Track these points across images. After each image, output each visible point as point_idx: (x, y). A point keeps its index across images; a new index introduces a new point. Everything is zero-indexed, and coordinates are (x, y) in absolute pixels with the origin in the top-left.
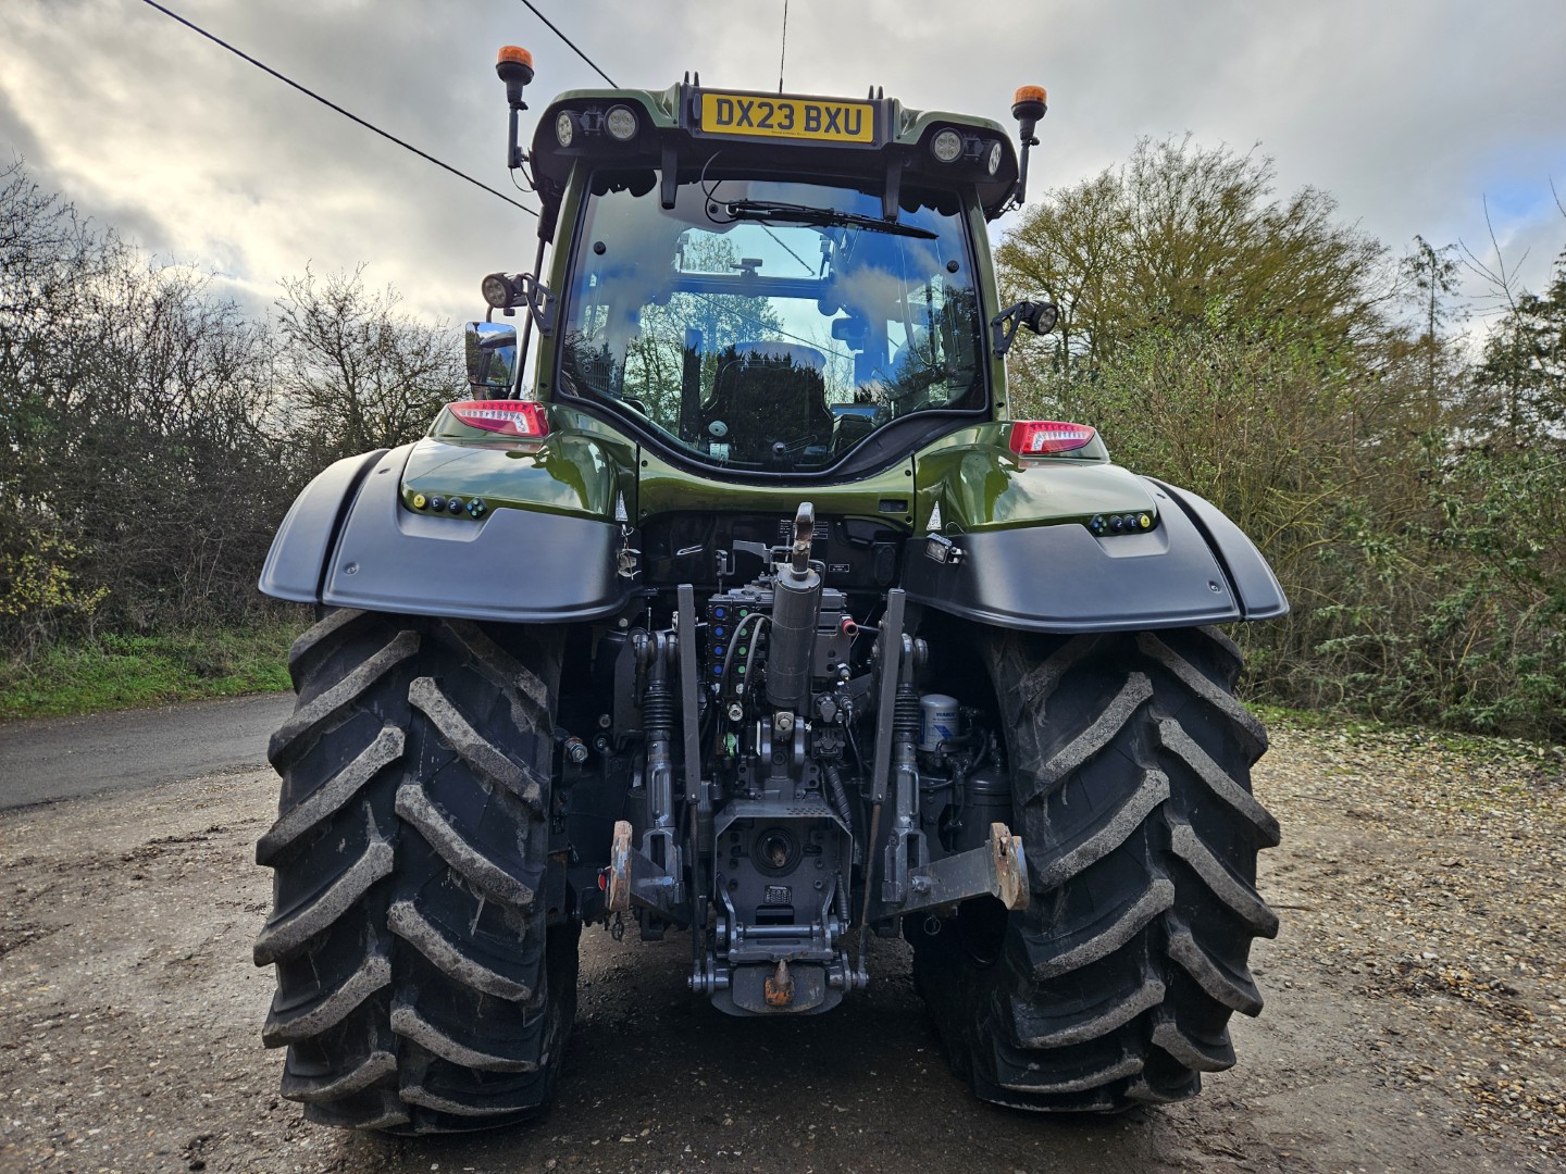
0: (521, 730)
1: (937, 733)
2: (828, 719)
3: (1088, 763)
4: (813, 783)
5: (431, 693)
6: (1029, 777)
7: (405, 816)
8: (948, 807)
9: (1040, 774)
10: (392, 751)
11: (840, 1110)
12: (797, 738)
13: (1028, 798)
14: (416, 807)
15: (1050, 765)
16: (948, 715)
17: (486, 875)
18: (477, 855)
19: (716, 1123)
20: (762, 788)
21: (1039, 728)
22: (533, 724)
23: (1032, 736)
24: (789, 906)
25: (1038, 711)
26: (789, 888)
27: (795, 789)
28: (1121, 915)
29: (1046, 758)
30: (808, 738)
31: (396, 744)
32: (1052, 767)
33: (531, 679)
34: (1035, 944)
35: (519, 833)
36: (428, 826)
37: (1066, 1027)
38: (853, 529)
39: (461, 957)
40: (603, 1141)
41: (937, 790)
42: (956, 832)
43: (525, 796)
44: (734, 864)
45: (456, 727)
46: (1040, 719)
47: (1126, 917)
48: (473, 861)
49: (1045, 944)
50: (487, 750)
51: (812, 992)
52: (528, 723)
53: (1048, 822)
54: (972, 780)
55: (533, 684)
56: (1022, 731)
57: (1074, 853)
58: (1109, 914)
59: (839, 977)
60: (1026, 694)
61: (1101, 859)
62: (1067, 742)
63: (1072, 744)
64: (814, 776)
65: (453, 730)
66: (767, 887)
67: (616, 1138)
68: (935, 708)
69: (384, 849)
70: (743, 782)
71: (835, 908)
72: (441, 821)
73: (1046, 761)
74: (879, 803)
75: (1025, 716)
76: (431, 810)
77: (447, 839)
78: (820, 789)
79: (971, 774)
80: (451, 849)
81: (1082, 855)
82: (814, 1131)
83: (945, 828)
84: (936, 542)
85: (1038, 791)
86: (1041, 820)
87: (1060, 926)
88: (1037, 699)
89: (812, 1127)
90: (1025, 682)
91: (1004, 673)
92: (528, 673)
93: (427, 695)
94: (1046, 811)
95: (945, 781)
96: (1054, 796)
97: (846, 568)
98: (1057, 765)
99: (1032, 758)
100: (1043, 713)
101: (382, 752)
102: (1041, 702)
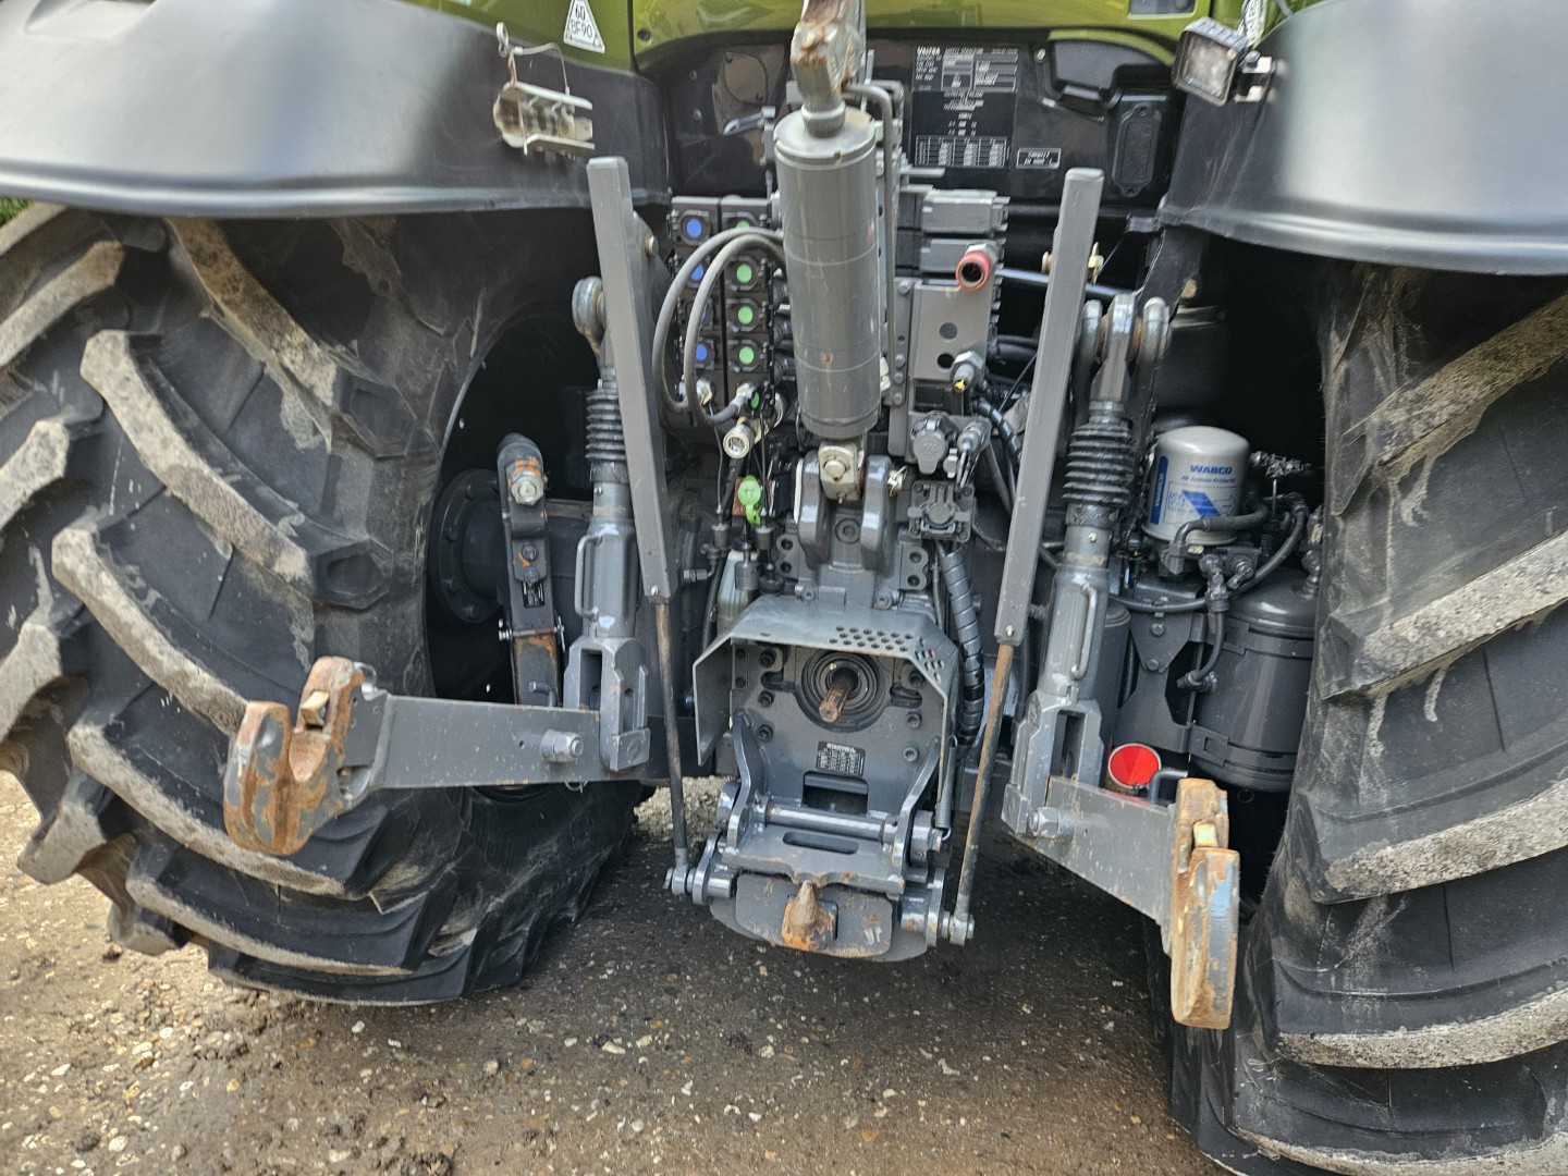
0: (300, 445)
1: (1189, 506)
2: (927, 467)
3: (1516, 637)
4: (913, 580)
5: (116, 363)
6: (1347, 645)
7: (66, 583)
8: (1190, 647)
9: (1373, 644)
10: (47, 466)
11: (947, 1070)
12: (868, 497)
13: (1335, 691)
14: (81, 570)
15: (1407, 627)
16: (1215, 470)
17: (214, 701)
18: (190, 666)
19: (749, 1050)
20: (817, 580)
21: (1400, 527)
22: (326, 434)
23: (1378, 544)
24: (859, 779)
25: (1406, 486)
26: (861, 752)
27: (877, 587)
28: (1520, 999)
29: (1401, 604)
30: (893, 498)
31: (53, 453)
32: (1411, 634)
33: (305, 347)
34: (1295, 984)
35: (295, 630)
36: (102, 606)
37: (1337, 1145)
38: (1069, 64)
39: (197, 824)
40: (581, 1042)
41: (1168, 614)
42: (1202, 694)
43: (277, 569)
44: (766, 699)
45: (151, 430)
46: (1407, 508)
47: (1535, 1006)
48: (185, 675)
49: (1319, 995)
50: (201, 478)
51: (869, 934)
52: (316, 431)
53: (1376, 750)
54: (1251, 604)
55: (307, 356)
56: (1355, 531)
57: (1426, 841)
58: (1492, 984)
59: (918, 917)
60: (1381, 442)
61: (1498, 871)
62: (1469, 571)
63: (1482, 581)
64: (918, 569)
65: (145, 435)
66: (822, 746)
67: (598, 1044)
68: (1190, 456)
69: (41, 636)
70: (786, 567)
71: (927, 802)
72: (124, 600)
73: (1396, 615)
74: (1007, 642)
75: (1370, 496)
76: (107, 579)
77: (136, 632)
78: (929, 589)
79: (1253, 588)
80: (144, 651)
81: (1445, 849)
82: (889, 1102)
83: (1180, 683)
84: (1207, 41)
85: (1358, 684)
86: (1360, 741)
87: (1362, 969)
88: (1411, 457)
89: (889, 1093)
90: (1390, 412)
91: (1345, 388)
92: (301, 336)
93: (108, 365)
94: (1375, 725)
95: (1190, 599)
96: (1404, 699)
97: (1054, 157)
98: (1427, 629)
99: (1367, 595)
100: (1420, 491)
101: (33, 466)
102: (1418, 467)
